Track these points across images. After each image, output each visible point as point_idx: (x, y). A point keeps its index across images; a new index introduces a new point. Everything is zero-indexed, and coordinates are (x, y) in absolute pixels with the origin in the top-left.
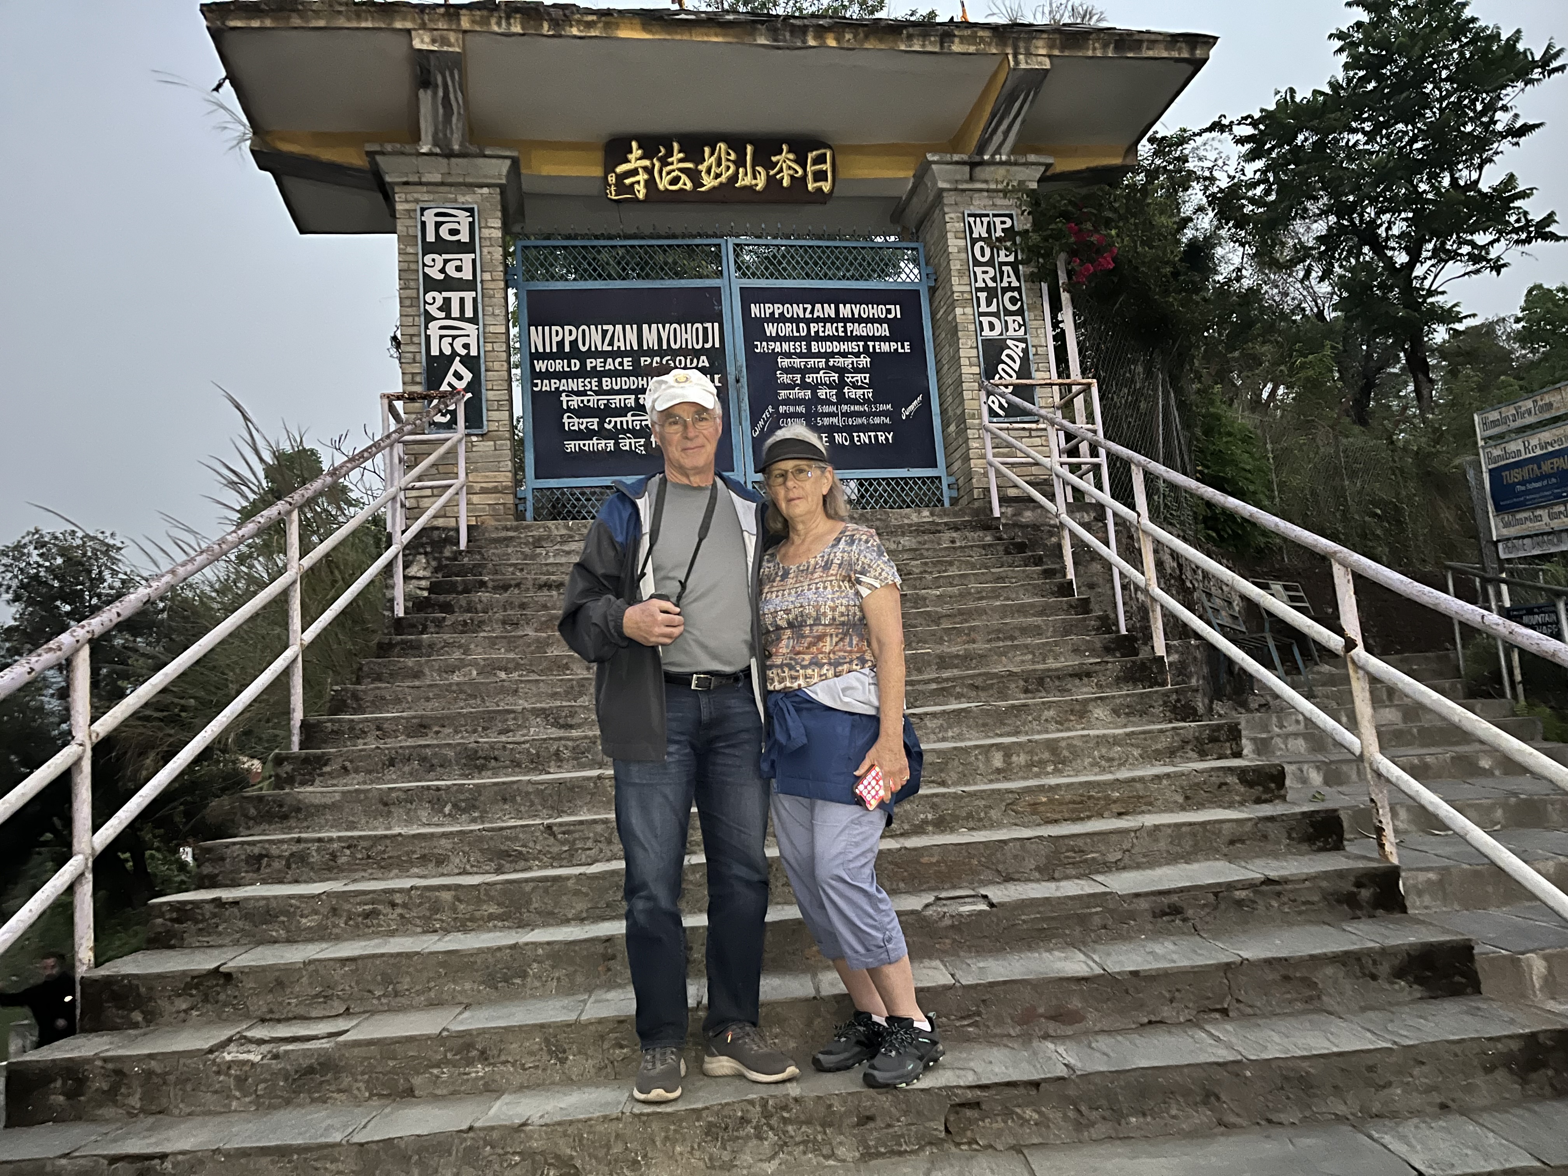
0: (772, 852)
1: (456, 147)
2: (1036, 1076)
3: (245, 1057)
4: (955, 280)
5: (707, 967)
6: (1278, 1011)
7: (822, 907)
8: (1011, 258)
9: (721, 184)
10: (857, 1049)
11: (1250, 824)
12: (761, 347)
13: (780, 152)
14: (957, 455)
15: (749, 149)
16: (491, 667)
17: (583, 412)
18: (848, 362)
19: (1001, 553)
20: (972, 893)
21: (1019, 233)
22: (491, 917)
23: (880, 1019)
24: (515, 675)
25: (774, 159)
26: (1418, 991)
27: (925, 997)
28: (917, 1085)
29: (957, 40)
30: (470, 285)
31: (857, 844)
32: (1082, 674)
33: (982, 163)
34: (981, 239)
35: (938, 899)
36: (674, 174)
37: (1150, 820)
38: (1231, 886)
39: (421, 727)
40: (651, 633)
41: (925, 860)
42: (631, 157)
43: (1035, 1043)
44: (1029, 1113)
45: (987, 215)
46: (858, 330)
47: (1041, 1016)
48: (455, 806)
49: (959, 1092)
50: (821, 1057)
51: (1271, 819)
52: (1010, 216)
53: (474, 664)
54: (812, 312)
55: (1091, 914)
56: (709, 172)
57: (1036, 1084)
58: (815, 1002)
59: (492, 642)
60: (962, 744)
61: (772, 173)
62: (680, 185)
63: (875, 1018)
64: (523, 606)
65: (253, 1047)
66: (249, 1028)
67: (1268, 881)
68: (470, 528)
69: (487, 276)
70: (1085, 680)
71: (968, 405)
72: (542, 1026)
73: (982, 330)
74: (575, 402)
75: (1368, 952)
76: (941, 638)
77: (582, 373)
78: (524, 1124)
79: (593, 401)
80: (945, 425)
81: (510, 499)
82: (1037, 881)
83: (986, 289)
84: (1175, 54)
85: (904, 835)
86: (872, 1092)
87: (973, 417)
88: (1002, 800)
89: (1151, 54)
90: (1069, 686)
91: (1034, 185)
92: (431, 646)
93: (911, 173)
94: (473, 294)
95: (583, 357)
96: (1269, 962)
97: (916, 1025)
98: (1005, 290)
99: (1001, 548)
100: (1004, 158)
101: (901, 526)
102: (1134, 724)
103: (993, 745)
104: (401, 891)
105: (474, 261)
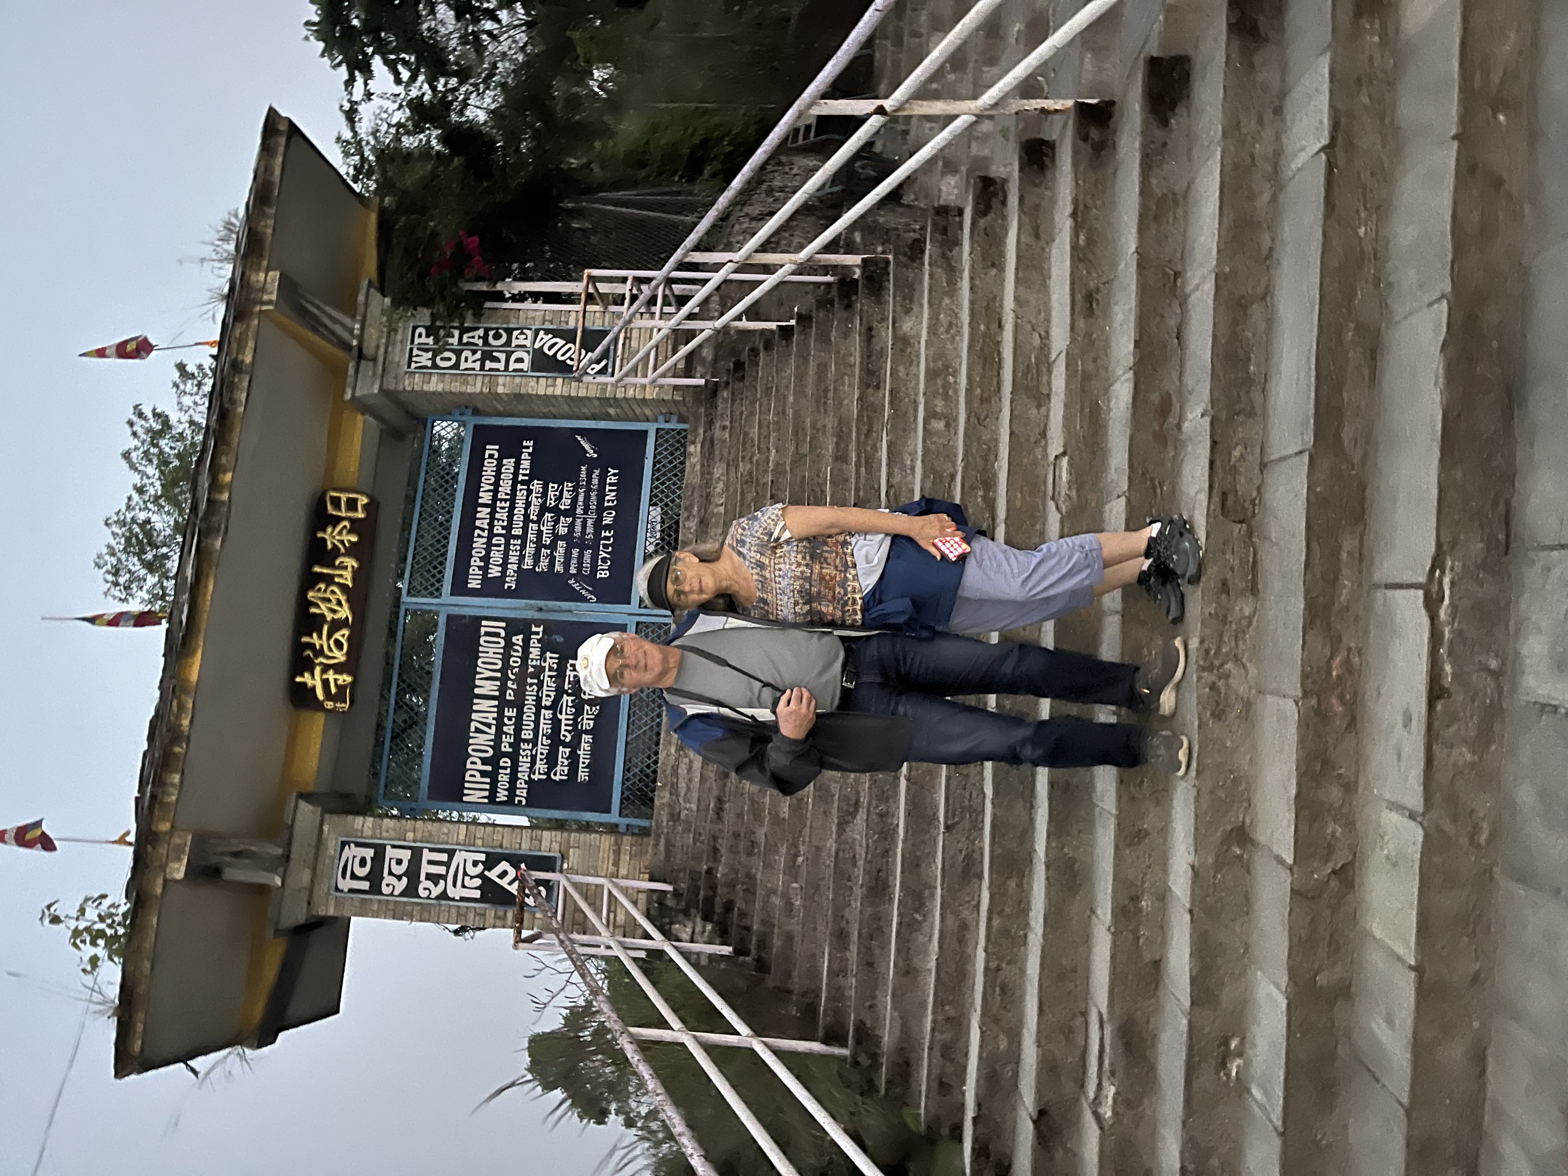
0: (994, 638)
1: (280, 851)
2: (1208, 444)
3: (1110, 1100)
4: (470, 389)
5: (1085, 703)
6: (1182, 230)
7: (1047, 600)
8: (456, 333)
9: (348, 601)
10: (1169, 586)
11: (1023, 216)
12: (511, 582)
13: (324, 540)
14: (638, 411)
15: (317, 569)
16: (792, 870)
17: (552, 760)
18: (535, 502)
19: (741, 384)
20: (1052, 467)
21: (433, 322)
22: (1020, 885)
23: (1146, 564)
24: (802, 849)
25: (330, 546)
26: (1181, 110)
27: (1133, 524)
28: (1202, 541)
29: (240, 357)
30: (417, 854)
31: (999, 565)
32: (869, 334)
33: (360, 348)
34: (433, 359)
35: (1053, 498)
36: (332, 645)
37: (1009, 303)
38: (1074, 247)
39: (841, 937)
40: (806, 715)
41: (1018, 504)
42: (310, 683)
43: (1183, 437)
44: (1236, 453)
45: (411, 350)
46: (505, 487)
47: (1161, 427)
48: (917, 910)
49: (1212, 507)
50: (1170, 618)
51: (1021, 199)
52: (415, 328)
53: (787, 885)
54: (483, 530)
55: (1083, 371)
56: (334, 611)
57: (1214, 444)
58: (1126, 616)
59: (768, 865)
60: (920, 453)
61: (343, 550)
62: (343, 640)
63: (1145, 567)
64: (736, 835)
65: (1104, 1092)
66: (1087, 1098)
67: (1074, 215)
68: (651, 880)
69: (410, 835)
70: (874, 333)
71: (592, 393)
72: (1117, 848)
73: (522, 370)
74: (541, 766)
75: (1144, 147)
76: (818, 456)
77: (514, 757)
78: (1193, 867)
79: (542, 750)
80: (608, 417)
81: (627, 840)
82: (1048, 411)
83: (483, 361)
84: (281, 149)
85: (994, 518)
86: (1203, 579)
87: (604, 390)
88: (974, 428)
89: (277, 172)
90: (878, 348)
91: (387, 301)
92: (764, 922)
93: (360, 418)
94: (425, 851)
95: (499, 754)
96: (1141, 231)
97: (1154, 535)
98: (486, 343)
99: (738, 385)
100: (357, 326)
101: (702, 474)
102: (921, 296)
103: (925, 428)
104: (987, 961)
105: (394, 847)
